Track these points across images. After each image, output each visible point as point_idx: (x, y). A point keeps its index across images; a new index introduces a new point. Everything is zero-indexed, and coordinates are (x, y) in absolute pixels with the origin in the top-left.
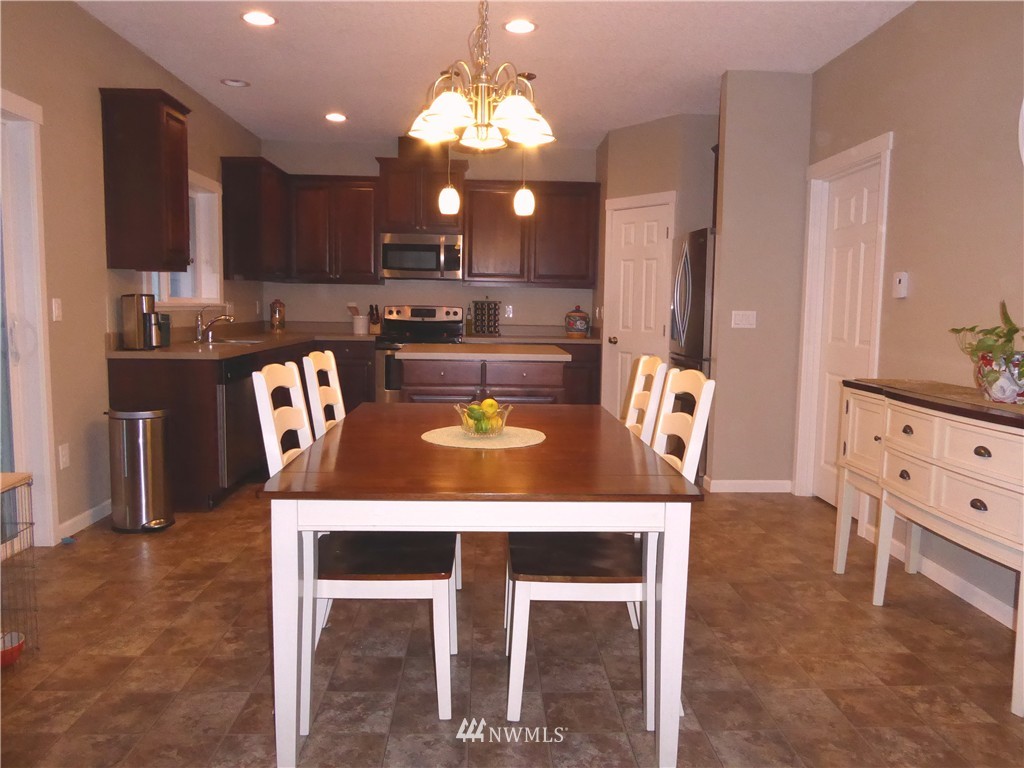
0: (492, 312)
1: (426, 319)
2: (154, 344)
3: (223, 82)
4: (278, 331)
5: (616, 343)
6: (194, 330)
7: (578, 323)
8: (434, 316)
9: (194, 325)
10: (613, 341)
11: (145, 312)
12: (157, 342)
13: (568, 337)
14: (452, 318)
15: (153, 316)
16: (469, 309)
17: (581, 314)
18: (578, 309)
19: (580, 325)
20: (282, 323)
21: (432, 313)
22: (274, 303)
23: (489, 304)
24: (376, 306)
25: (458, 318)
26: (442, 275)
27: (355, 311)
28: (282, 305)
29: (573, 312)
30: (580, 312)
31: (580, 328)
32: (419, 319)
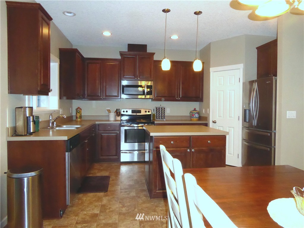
0: (163, 111)
1: (138, 114)
2: (32, 131)
4: (79, 120)
5: (216, 123)
6: (49, 121)
8: (141, 113)
9: (48, 119)
10: (214, 122)
11: (27, 116)
12: (33, 130)
13: (191, 120)
14: (148, 113)
15: (31, 117)
16: (154, 110)
17: (196, 112)
18: (195, 110)
19: (197, 115)
21: (140, 112)
22: (77, 108)
23: (162, 108)
25: (150, 113)
26: (145, 97)
27: (109, 111)
28: (81, 109)
29: (193, 110)
30: (196, 110)
31: (197, 117)
32: (135, 114)
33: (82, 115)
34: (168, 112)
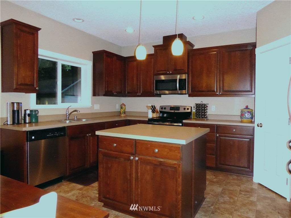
0: (203, 109)
1: (176, 111)
3: (74, 20)
4: (123, 115)
5: (261, 127)
7: (246, 114)
8: (179, 110)
10: (260, 125)
11: (15, 109)
12: (28, 121)
13: (242, 122)
14: (186, 111)
16: (194, 107)
17: (249, 110)
18: (247, 108)
20: (125, 113)
22: (122, 105)
23: (202, 105)
24: (154, 106)
25: (189, 111)
26: (178, 92)
27: (150, 107)
28: (125, 105)
29: (245, 109)
30: (249, 109)
31: (247, 117)
32: (173, 111)
33: (126, 111)
34: (212, 110)
